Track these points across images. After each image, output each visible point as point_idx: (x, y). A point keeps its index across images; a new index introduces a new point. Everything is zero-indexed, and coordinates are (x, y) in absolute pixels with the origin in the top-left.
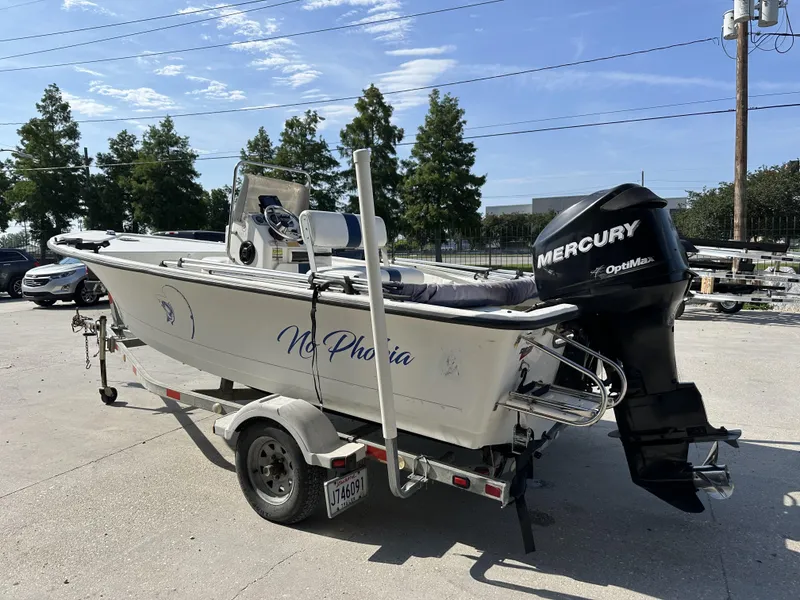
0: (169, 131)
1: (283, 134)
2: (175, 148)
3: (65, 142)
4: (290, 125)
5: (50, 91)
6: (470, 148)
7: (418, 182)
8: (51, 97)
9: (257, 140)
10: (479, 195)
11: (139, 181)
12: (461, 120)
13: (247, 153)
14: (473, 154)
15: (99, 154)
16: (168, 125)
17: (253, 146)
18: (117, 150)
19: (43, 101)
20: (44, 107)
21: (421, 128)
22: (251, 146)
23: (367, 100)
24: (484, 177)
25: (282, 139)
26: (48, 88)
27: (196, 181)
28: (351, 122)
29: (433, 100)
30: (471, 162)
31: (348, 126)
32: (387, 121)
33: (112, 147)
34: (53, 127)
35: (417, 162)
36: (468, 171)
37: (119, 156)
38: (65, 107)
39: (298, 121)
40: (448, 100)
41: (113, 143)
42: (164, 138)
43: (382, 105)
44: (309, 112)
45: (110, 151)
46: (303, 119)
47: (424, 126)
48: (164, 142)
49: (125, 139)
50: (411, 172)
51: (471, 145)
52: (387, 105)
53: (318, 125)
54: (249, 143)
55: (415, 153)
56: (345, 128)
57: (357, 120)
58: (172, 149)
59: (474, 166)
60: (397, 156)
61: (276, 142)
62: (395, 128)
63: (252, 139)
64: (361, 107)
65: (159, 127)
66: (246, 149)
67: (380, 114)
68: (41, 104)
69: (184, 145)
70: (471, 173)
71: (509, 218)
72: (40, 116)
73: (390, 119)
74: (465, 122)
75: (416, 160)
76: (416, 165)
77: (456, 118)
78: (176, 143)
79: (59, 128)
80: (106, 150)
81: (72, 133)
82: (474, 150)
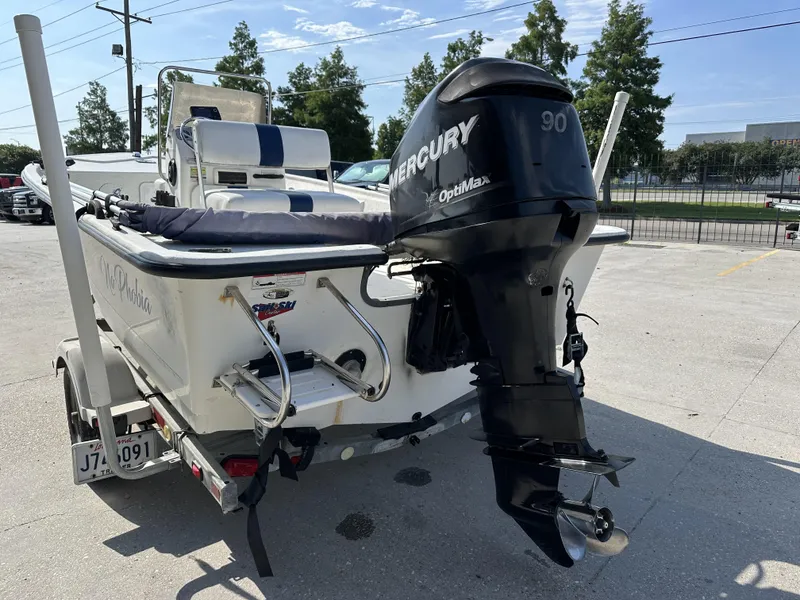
0: (339, 62)
1: (445, 59)
2: (345, 80)
3: (253, 76)
4: (453, 48)
5: (241, 28)
6: (654, 63)
7: (586, 106)
8: (241, 35)
9: (421, 67)
10: (662, 119)
11: (312, 114)
12: (646, 31)
13: (411, 82)
14: (658, 70)
15: (280, 88)
16: (338, 55)
17: (418, 73)
18: (294, 83)
19: (235, 38)
20: (235, 45)
21: (595, 43)
22: (416, 74)
23: (537, 15)
24: (670, 98)
25: (443, 64)
26: (238, 26)
27: (363, 112)
28: (517, 41)
29: (612, 9)
30: (654, 80)
31: (514, 45)
32: (559, 38)
33: (291, 81)
34: (243, 63)
35: (589, 82)
36: (651, 91)
37: (297, 89)
38: (252, 44)
39: (462, 43)
40: (631, 7)
41: (292, 76)
42: (335, 69)
43: (554, 19)
44: (474, 33)
45: (289, 85)
46: (467, 40)
47: (599, 40)
48: (333, 74)
49: (302, 72)
50: (581, 95)
51: (656, 60)
52: (560, 18)
53: (483, 46)
54: (414, 70)
55: (587, 73)
56: (511, 49)
57: (525, 39)
58: (342, 80)
59: (657, 85)
60: (568, 77)
61: (439, 69)
62: (568, 44)
63: (417, 67)
64: (531, 23)
65: (329, 58)
66: (410, 77)
67: (552, 30)
68: (233, 42)
69: (353, 76)
70: (654, 94)
71: (710, 148)
72: (232, 53)
73: (562, 35)
74: (651, 33)
75: (588, 81)
76: (587, 86)
77: (640, 27)
78: (346, 74)
79: (247, 64)
80: (286, 84)
81: (258, 68)
82: (660, 66)
